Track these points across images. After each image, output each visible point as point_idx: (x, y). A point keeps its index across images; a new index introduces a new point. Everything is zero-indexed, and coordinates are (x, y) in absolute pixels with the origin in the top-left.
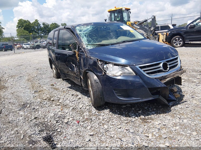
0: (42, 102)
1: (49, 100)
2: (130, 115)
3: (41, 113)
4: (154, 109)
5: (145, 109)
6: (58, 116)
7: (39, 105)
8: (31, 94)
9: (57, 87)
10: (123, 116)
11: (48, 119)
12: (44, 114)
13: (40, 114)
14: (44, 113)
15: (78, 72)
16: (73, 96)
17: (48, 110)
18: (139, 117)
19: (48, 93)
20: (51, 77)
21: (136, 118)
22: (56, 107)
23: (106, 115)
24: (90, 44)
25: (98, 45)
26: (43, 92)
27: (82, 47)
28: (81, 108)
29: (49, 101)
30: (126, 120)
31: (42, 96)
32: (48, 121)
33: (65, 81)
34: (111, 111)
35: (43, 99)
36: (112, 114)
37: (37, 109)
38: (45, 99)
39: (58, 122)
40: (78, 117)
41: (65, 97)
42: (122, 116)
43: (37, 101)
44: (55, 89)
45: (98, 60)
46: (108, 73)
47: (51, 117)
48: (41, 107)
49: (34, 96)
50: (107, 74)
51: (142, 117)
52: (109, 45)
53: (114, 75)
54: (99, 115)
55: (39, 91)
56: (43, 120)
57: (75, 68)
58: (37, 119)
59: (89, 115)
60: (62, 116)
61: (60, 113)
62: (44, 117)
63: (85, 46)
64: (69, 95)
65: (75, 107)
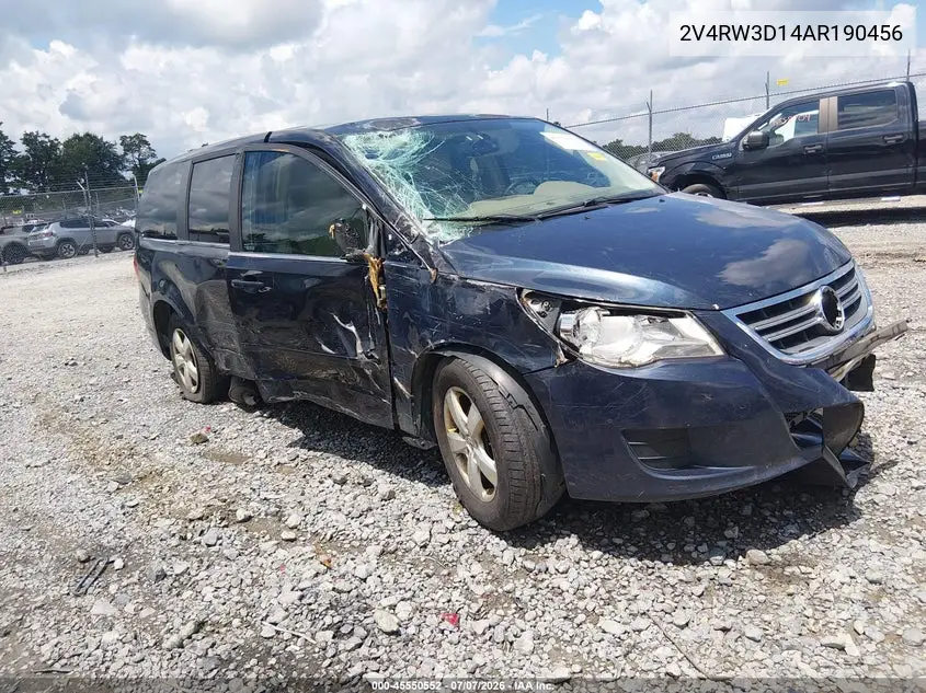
0: (189, 535)
1: (222, 519)
2: (694, 555)
3: (216, 597)
4: (786, 513)
5: (747, 517)
6: (325, 601)
7: (184, 555)
8: (99, 498)
9: (230, 447)
10: (665, 563)
11: (275, 624)
12: (238, 598)
13: (215, 601)
14: (234, 591)
15: (379, 362)
16: (346, 488)
17: (247, 573)
18: (740, 558)
19: (195, 483)
20: (167, 402)
21: (730, 563)
22: (281, 553)
23: (577, 566)
24: (445, 217)
25: (482, 220)
26: (166, 480)
27: (406, 231)
28: (425, 547)
29: (226, 526)
30: (691, 579)
31: (171, 502)
32: (278, 632)
33: (258, 413)
34: (589, 542)
35: (190, 516)
36: (602, 556)
37: (182, 574)
38: (201, 519)
39: (344, 630)
40: (441, 592)
41: (303, 494)
42: (659, 564)
43: (160, 531)
44: (221, 458)
45: (520, 291)
46: (591, 356)
47: (287, 610)
48: (202, 561)
49: (123, 507)
50: (587, 361)
51: (756, 554)
52: (532, 220)
53: (625, 363)
54: (540, 571)
55: (141, 479)
56: (250, 633)
57: (359, 342)
58: (208, 628)
59: (490, 577)
60: (344, 596)
61: (326, 584)
62: (244, 612)
63: (419, 228)
64: (321, 482)
65: (391, 540)
